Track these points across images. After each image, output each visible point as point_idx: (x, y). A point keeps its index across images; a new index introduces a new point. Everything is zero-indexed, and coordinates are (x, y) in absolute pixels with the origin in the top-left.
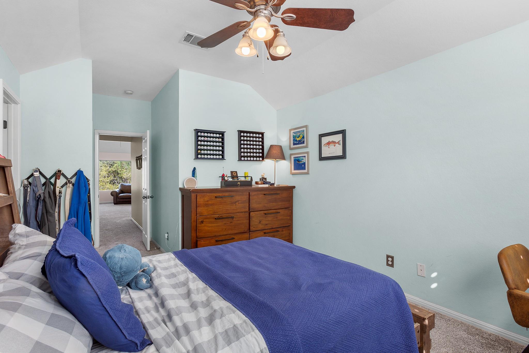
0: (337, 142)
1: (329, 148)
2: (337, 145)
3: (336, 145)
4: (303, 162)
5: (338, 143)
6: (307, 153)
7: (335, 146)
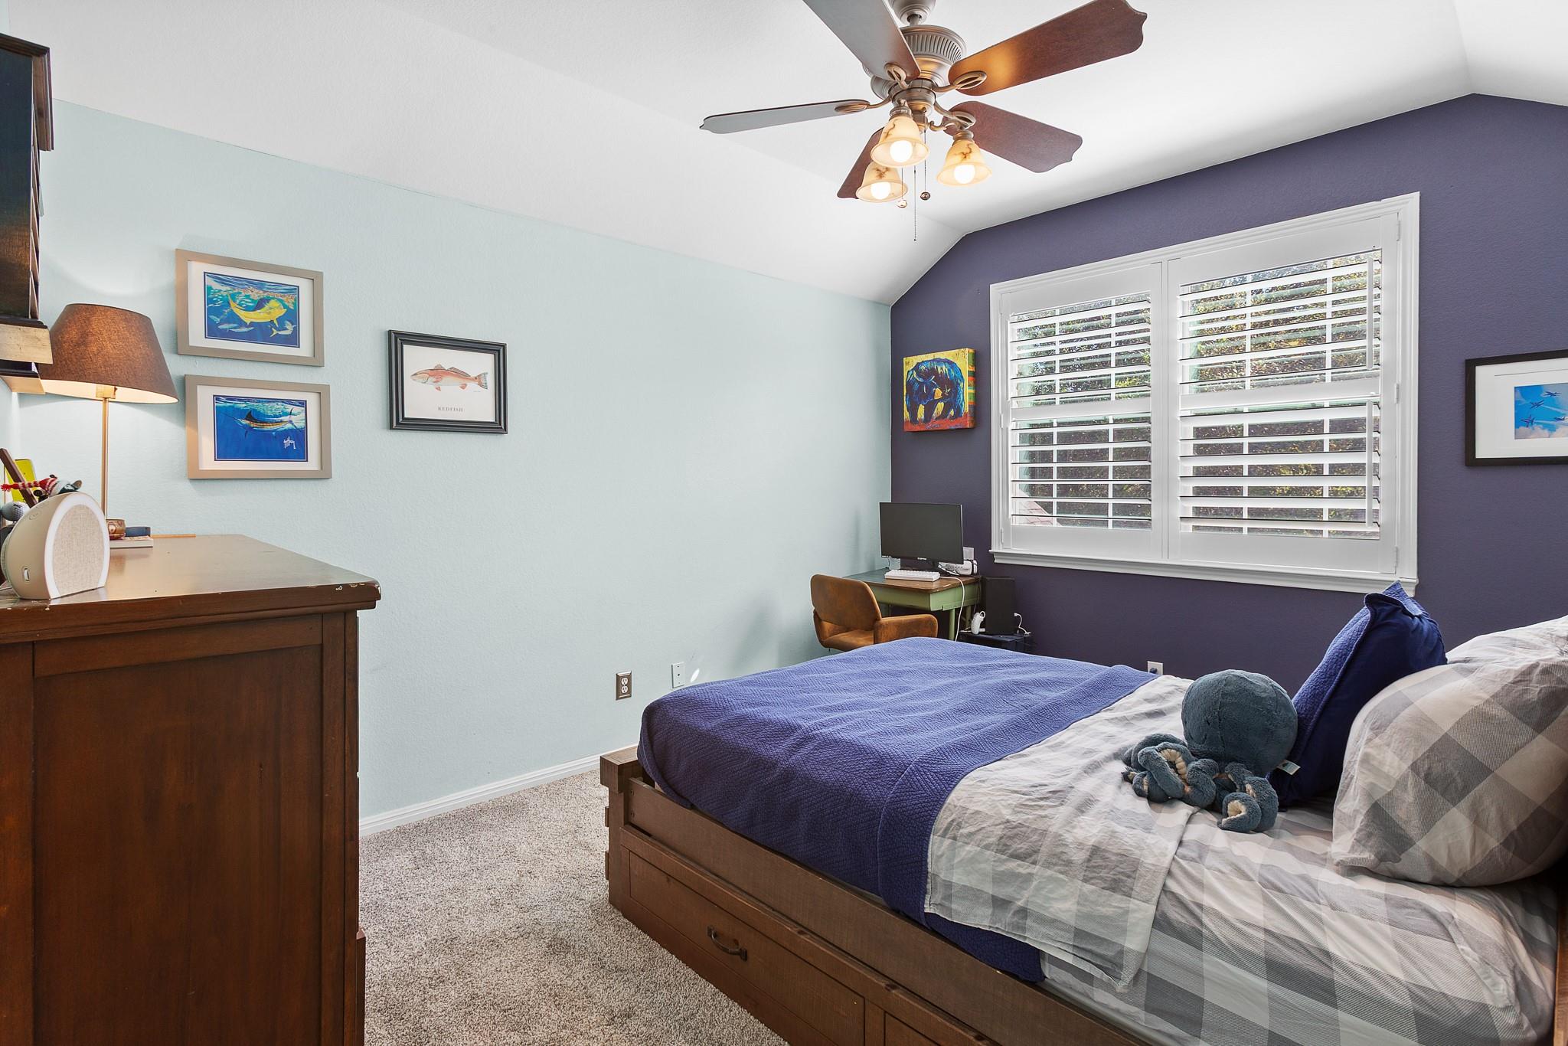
0: (473, 375)
1: (438, 389)
2: (472, 386)
3: (468, 384)
4: (289, 426)
5: (479, 380)
6: (322, 392)
7: (464, 387)
